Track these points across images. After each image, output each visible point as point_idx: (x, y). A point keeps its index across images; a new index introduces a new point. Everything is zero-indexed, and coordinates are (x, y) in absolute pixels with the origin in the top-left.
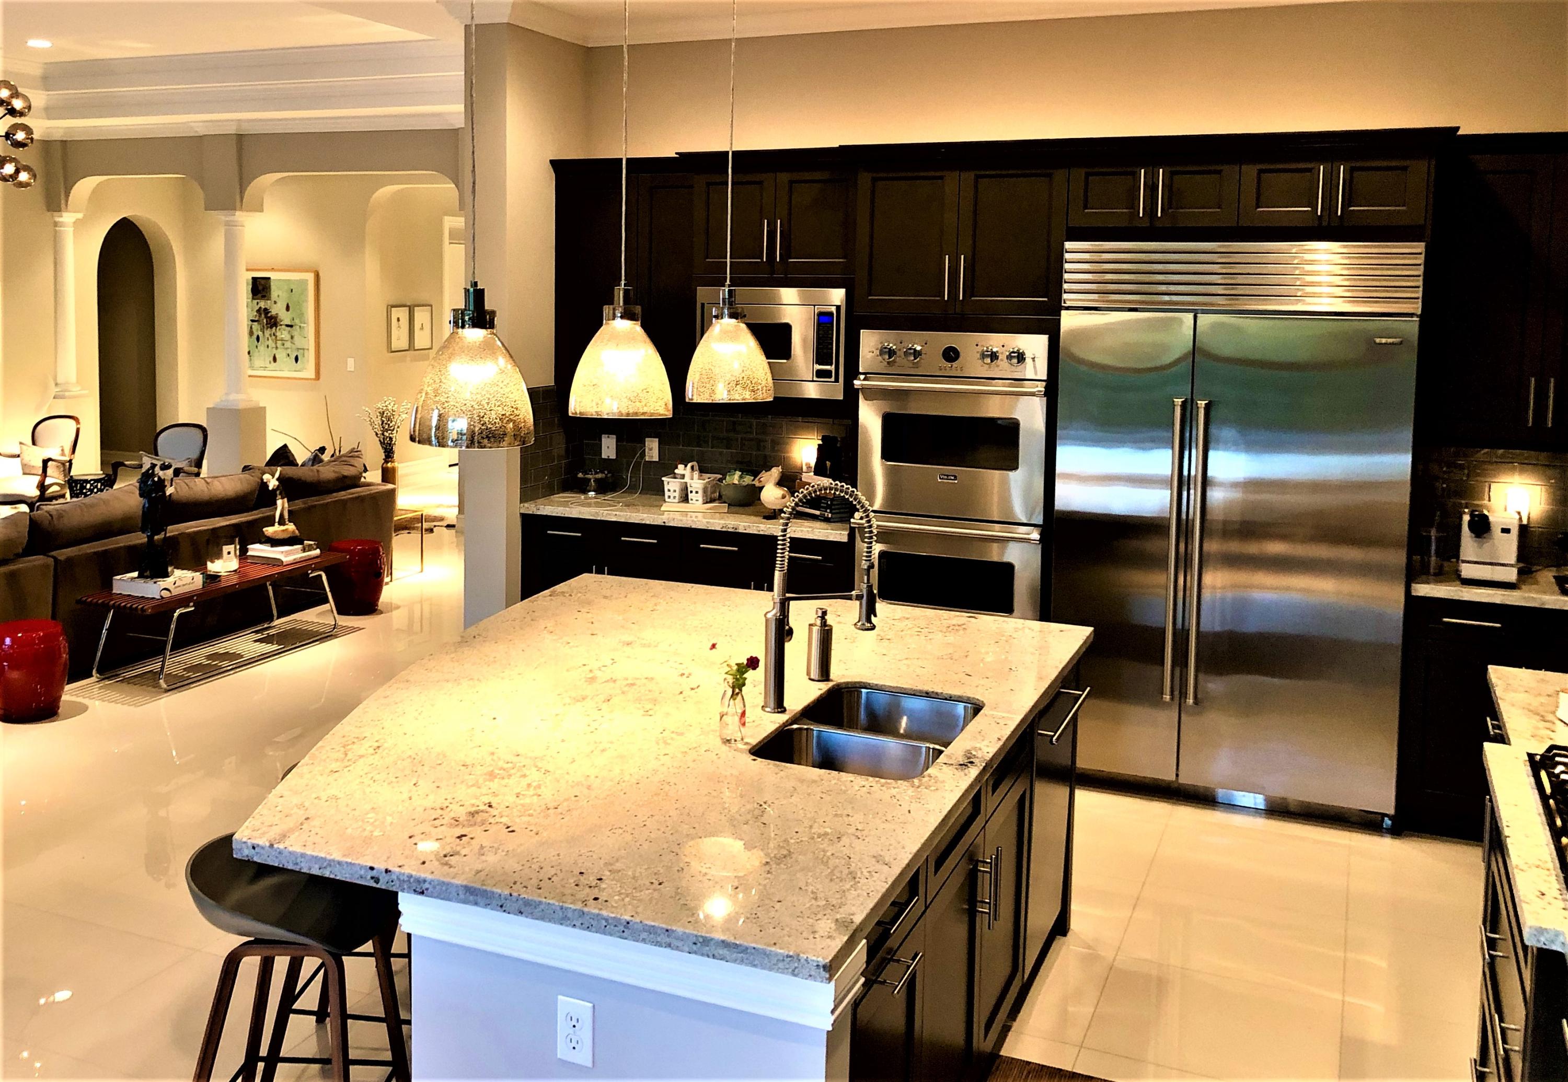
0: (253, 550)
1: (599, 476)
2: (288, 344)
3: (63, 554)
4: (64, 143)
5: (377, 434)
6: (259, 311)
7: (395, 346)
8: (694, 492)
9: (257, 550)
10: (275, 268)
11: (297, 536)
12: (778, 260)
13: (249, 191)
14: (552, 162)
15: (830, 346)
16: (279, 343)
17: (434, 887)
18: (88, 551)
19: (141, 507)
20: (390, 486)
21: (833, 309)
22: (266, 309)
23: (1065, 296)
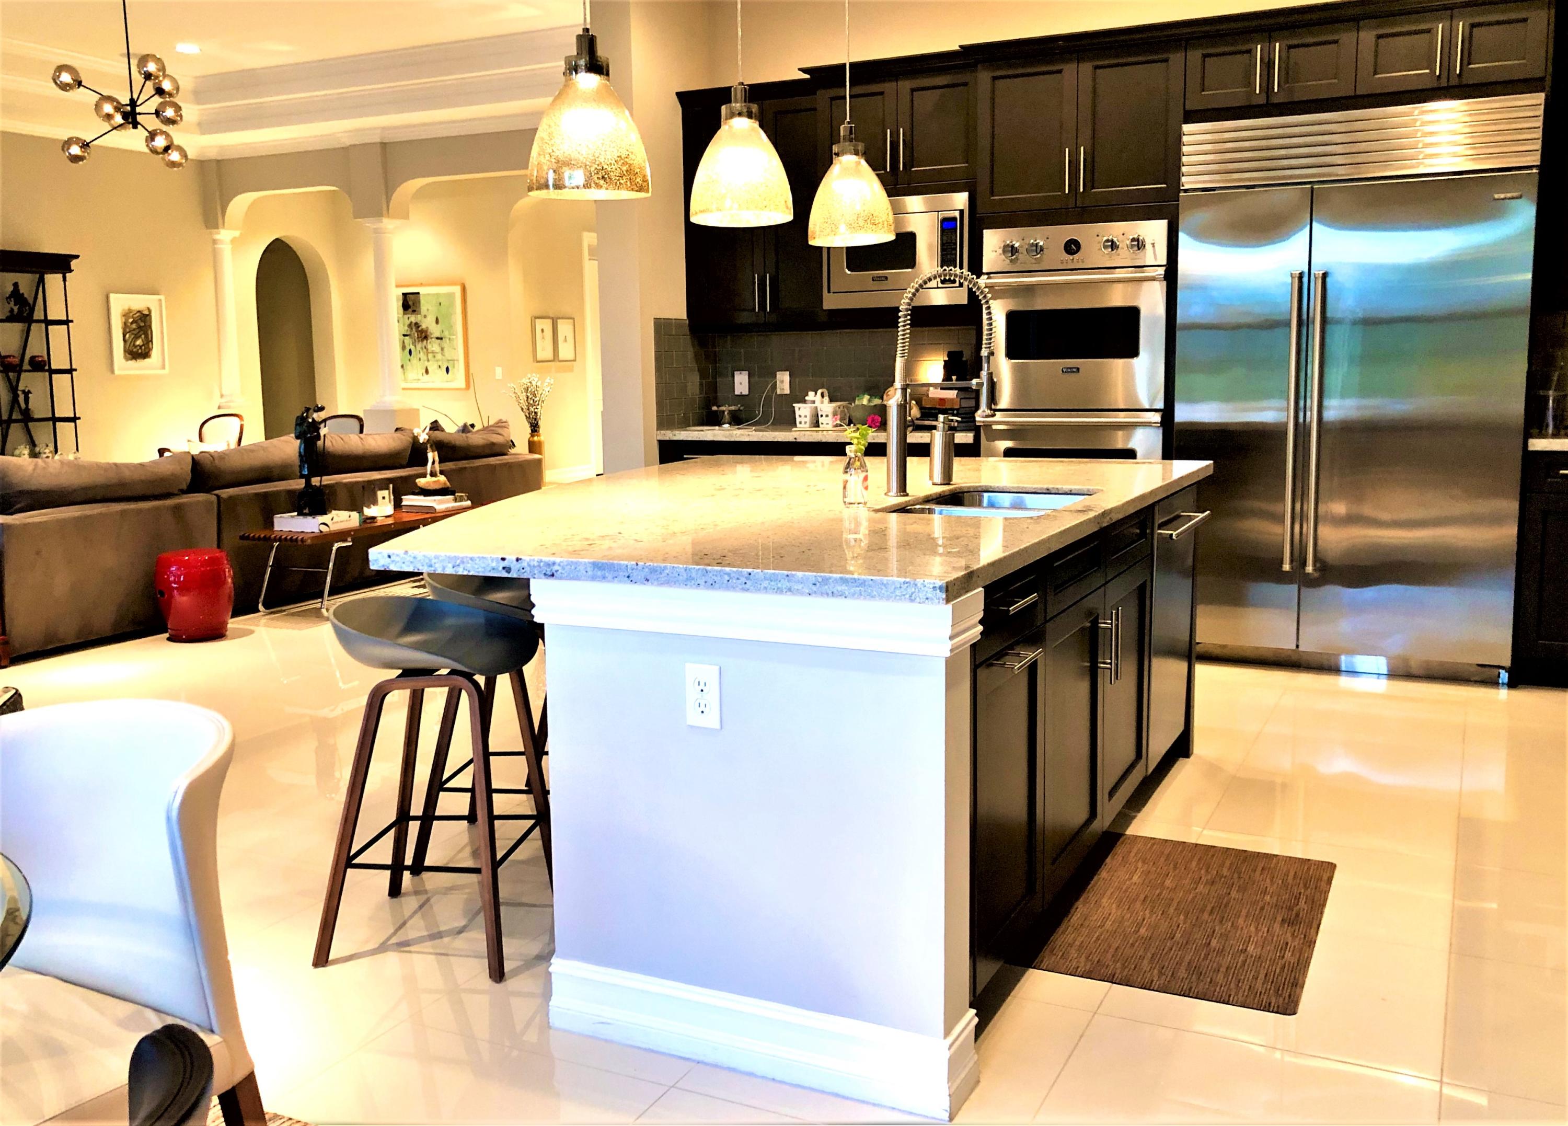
0: (407, 500)
1: (733, 408)
2: (439, 356)
3: (226, 493)
4: (218, 161)
5: (522, 409)
6: (410, 325)
7: (540, 356)
8: (824, 416)
9: (409, 500)
10: (424, 283)
11: (448, 488)
12: (901, 169)
13: (396, 197)
14: (678, 94)
15: (953, 252)
16: (430, 356)
17: (564, 569)
18: (249, 492)
19: (298, 454)
20: (537, 456)
21: (957, 214)
22: (416, 324)
23: (1184, 179)
